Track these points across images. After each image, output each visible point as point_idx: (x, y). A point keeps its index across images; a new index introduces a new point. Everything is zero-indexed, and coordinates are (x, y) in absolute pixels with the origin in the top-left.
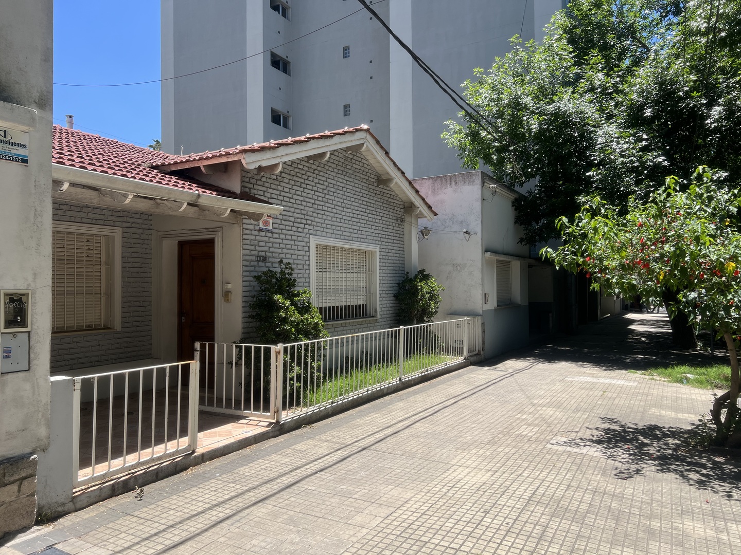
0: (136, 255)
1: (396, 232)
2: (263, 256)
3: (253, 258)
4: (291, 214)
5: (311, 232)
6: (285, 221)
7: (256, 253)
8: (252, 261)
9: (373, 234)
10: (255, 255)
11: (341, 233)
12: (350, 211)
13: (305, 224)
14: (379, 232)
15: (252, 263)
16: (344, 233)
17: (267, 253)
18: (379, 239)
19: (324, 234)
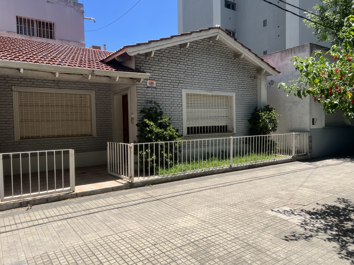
0: (103, 103)
1: (251, 84)
2: (150, 101)
3: (144, 101)
4: (169, 78)
5: (183, 87)
6: (164, 82)
7: (145, 99)
8: (143, 103)
9: (231, 87)
10: (145, 100)
11: (205, 87)
12: (213, 74)
13: (179, 83)
14: (236, 85)
15: (143, 104)
16: (208, 87)
17: (153, 99)
18: (236, 89)
19: (192, 88)
